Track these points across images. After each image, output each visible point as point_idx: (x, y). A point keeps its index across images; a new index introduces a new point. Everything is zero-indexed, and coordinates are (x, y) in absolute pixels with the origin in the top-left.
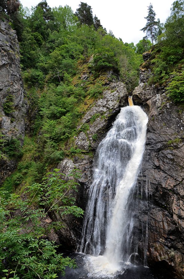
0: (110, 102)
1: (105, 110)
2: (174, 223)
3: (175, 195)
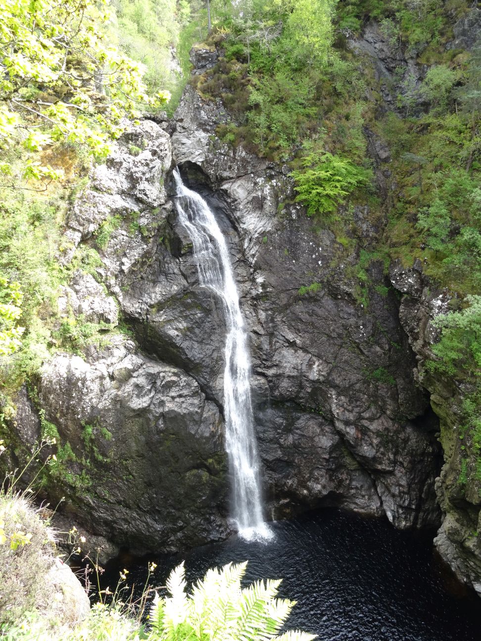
0: (144, 185)
1: (133, 205)
3: (332, 389)
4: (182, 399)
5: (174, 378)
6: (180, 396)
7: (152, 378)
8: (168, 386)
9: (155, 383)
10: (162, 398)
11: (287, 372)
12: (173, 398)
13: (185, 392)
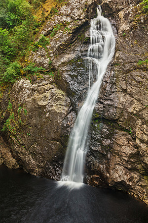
0: (75, 11)
1: (69, 20)
2: (136, 146)
3: (140, 120)
4: (61, 106)
5: (62, 97)
6: (60, 105)
7: (53, 95)
8: (58, 99)
9: (53, 97)
10: (53, 104)
11: (116, 105)
12: (57, 105)
13: (63, 104)
